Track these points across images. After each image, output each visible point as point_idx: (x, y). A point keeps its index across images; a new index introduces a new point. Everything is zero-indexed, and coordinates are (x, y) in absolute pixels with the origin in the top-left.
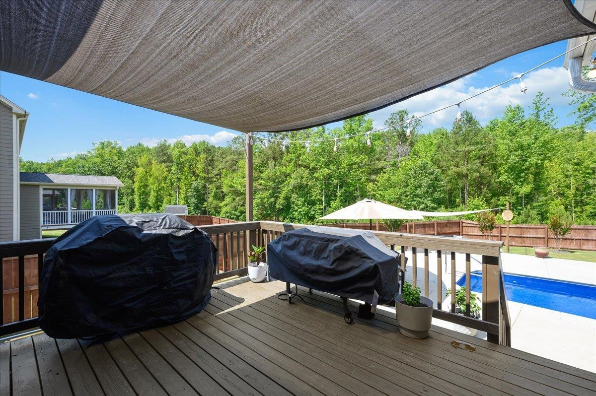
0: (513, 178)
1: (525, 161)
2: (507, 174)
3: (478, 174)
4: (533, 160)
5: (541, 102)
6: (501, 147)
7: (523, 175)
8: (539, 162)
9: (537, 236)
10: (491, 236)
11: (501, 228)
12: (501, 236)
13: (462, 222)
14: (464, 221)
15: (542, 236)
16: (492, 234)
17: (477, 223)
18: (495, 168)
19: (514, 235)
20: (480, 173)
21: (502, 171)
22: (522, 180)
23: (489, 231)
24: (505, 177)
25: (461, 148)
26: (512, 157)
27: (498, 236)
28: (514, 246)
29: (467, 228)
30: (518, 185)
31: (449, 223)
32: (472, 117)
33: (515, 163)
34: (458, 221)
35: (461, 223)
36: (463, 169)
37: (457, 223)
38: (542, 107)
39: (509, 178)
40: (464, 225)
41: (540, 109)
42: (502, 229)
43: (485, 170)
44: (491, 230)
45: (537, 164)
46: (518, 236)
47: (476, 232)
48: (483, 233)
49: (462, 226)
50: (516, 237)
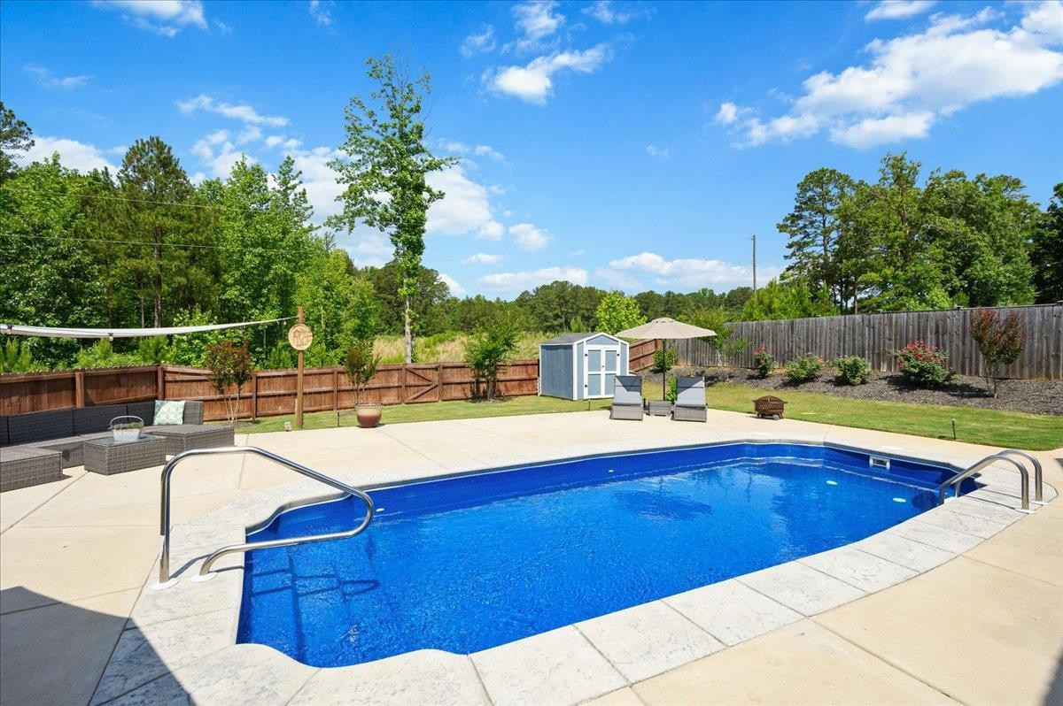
0: (250, 296)
1: (268, 267)
2: (238, 287)
3: (183, 280)
4: (279, 268)
5: (291, 174)
6: (229, 234)
7: (265, 291)
8: (289, 272)
9: (320, 390)
10: (241, 398)
11: (258, 378)
12: (257, 397)
13: (165, 372)
14: (170, 368)
15: (329, 388)
16: (242, 394)
17: (208, 372)
18: (216, 273)
19: (282, 392)
20: (188, 279)
21: (230, 281)
22: (263, 300)
23: (235, 385)
24: (236, 293)
25: (146, 217)
26: (248, 257)
27: (251, 397)
28: (283, 414)
29: (176, 386)
30: (257, 308)
31: (124, 374)
32: (170, 158)
33: (253, 268)
34: (153, 369)
35: (160, 375)
36: (151, 264)
37: (150, 372)
38: (292, 183)
39: (242, 295)
40: (169, 377)
41: (289, 185)
42: (259, 380)
43: (196, 273)
44: (240, 383)
45: (286, 275)
46: (289, 392)
47: (201, 392)
48: (222, 392)
49: (165, 382)
50: (284, 395)
